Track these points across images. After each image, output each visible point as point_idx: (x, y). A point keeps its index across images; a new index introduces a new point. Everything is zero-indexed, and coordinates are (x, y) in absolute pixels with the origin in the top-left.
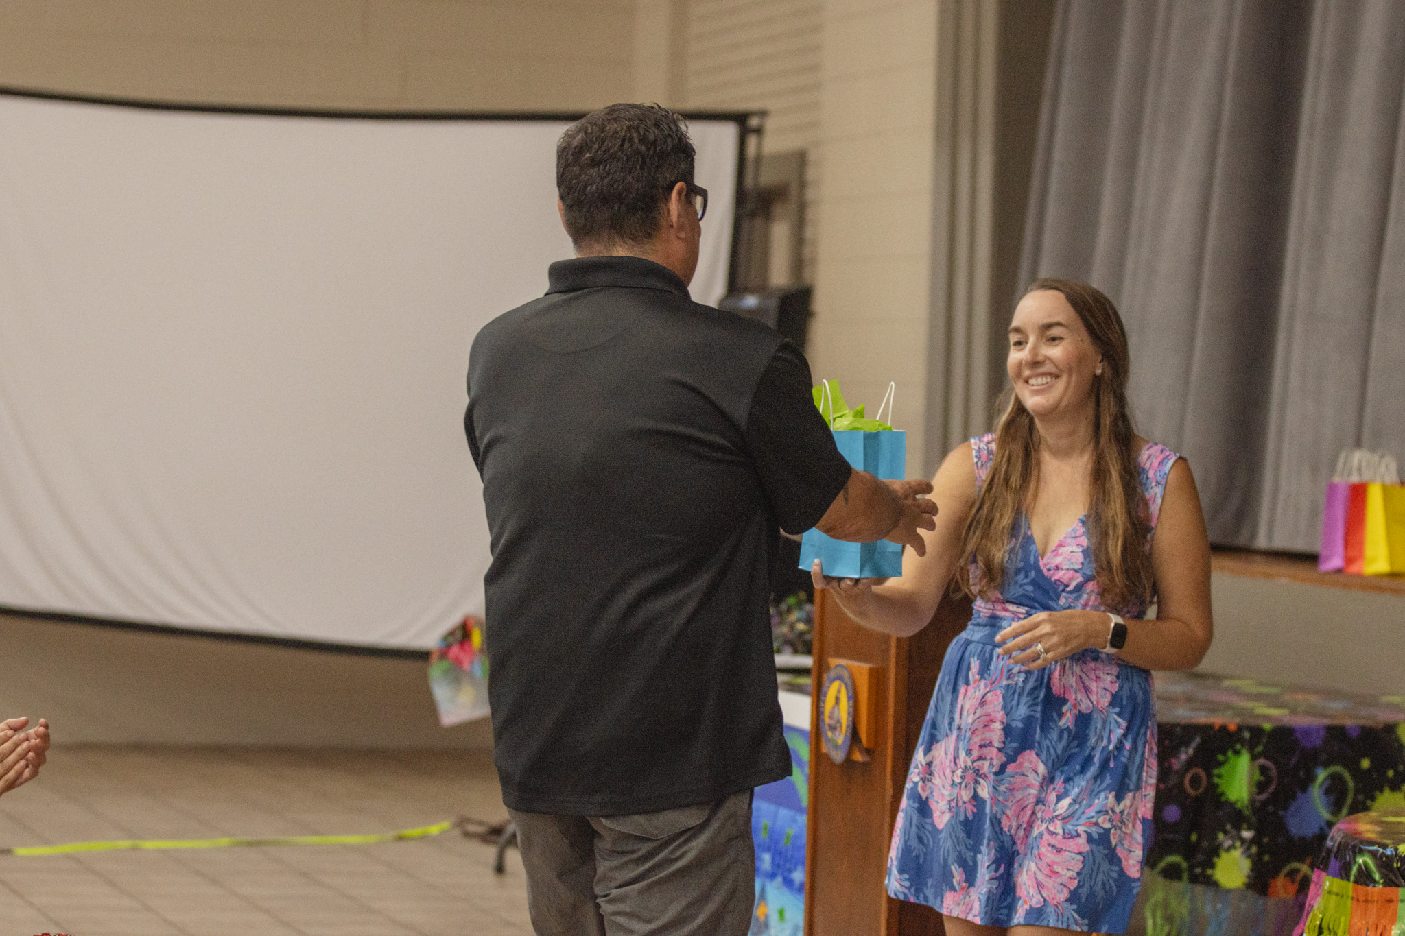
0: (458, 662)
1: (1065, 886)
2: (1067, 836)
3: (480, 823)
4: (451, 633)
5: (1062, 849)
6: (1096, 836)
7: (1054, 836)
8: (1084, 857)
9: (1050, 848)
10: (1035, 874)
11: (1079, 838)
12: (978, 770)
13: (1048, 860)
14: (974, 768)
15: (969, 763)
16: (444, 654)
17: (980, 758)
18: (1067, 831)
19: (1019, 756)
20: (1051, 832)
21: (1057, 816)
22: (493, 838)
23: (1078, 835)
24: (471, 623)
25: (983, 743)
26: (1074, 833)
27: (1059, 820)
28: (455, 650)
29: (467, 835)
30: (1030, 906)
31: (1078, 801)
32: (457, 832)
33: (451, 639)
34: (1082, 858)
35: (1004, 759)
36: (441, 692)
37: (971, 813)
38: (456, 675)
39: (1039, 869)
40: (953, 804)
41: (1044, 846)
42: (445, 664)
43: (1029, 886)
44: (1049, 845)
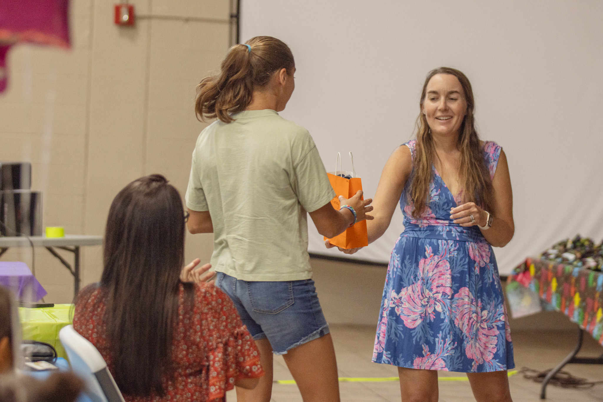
0: (522, 282)
1: (491, 352)
2: (489, 329)
3: (534, 371)
4: (519, 267)
5: (488, 335)
6: (501, 326)
7: (484, 329)
8: (497, 337)
9: (484, 336)
10: (479, 348)
11: (494, 329)
12: (436, 298)
13: (484, 341)
14: (434, 297)
15: (431, 295)
16: (515, 278)
17: (437, 293)
18: (489, 326)
19: (460, 290)
20: (483, 328)
21: (484, 320)
22: (540, 379)
23: (494, 327)
24: (529, 262)
25: (438, 285)
26: (492, 327)
27: (485, 322)
28: (520, 277)
29: (527, 378)
30: (479, 363)
31: (491, 311)
32: (521, 376)
33: (518, 270)
34: (497, 338)
35: (453, 292)
36: (513, 299)
37: (433, 319)
38: (521, 290)
39: (480, 346)
40: (423, 315)
41: (480, 335)
42: (515, 284)
43: (477, 354)
44: (483, 334)
